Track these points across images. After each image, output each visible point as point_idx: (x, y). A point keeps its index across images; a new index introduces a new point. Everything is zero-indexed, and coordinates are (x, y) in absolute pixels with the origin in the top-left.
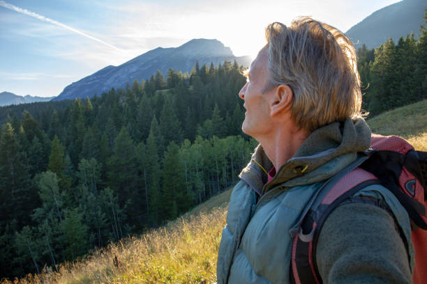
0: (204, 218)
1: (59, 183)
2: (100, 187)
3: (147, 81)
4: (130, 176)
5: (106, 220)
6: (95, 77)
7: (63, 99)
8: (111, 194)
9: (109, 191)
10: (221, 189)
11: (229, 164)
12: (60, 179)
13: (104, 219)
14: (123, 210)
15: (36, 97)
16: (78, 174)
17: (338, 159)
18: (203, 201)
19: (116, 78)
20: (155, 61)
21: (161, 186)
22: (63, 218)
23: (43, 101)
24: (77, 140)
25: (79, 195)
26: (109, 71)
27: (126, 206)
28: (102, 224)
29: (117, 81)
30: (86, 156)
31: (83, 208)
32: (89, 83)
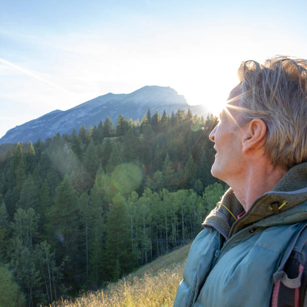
0: (149, 281)
2: (35, 241)
3: (95, 127)
4: (70, 230)
5: (39, 279)
6: (40, 121)
7: (4, 143)
8: (47, 249)
9: (45, 246)
10: (169, 248)
11: (179, 221)
13: (37, 278)
14: (59, 267)
16: (13, 225)
18: (150, 261)
19: (62, 123)
20: (105, 107)
21: (104, 242)
24: (15, 188)
25: (12, 249)
26: (55, 116)
27: (63, 264)
28: (35, 283)
29: (63, 125)
30: (24, 206)
31: (15, 263)
32: (34, 127)
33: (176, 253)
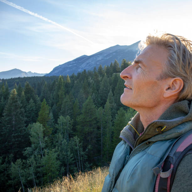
1: (44, 132)
2: (71, 136)
3: (108, 66)
4: (92, 130)
5: (72, 159)
6: (74, 62)
7: (52, 75)
8: (77, 141)
9: (76, 139)
12: (45, 129)
13: (71, 158)
14: (85, 152)
15: (35, 73)
16: (57, 126)
19: (87, 64)
20: (114, 54)
21: (112, 137)
22: (44, 155)
23: (39, 76)
24: (58, 103)
25: (56, 140)
26: (83, 59)
27: (87, 150)
28: (70, 161)
29: (88, 65)
30: (64, 114)
31: (58, 149)
32: (70, 66)
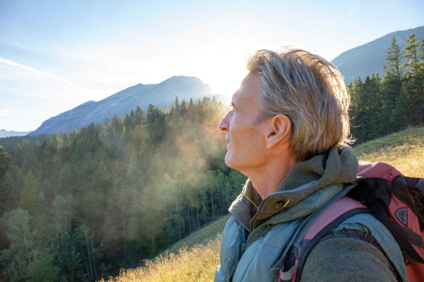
0: (185, 256)
1: (30, 222)
2: (75, 225)
3: (127, 116)
5: (79, 261)
7: (39, 134)
8: (86, 232)
9: (84, 229)
10: (201, 225)
11: (208, 199)
12: (32, 217)
13: (77, 259)
14: (98, 249)
15: (11, 131)
16: (52, 211)
17: (321, 191)
18: (183, 237)
19: (96, 113)
22: (32, 260)
23: (19, 135)
24: (52, 176)
25: (52, 234)
26: (89, 106)
27: (102, 245)
28: (76, 265)
29: (97, 115)
30: (62, 192)
31: (55, 247)
32: (69, 118)
33: (207, 229)
